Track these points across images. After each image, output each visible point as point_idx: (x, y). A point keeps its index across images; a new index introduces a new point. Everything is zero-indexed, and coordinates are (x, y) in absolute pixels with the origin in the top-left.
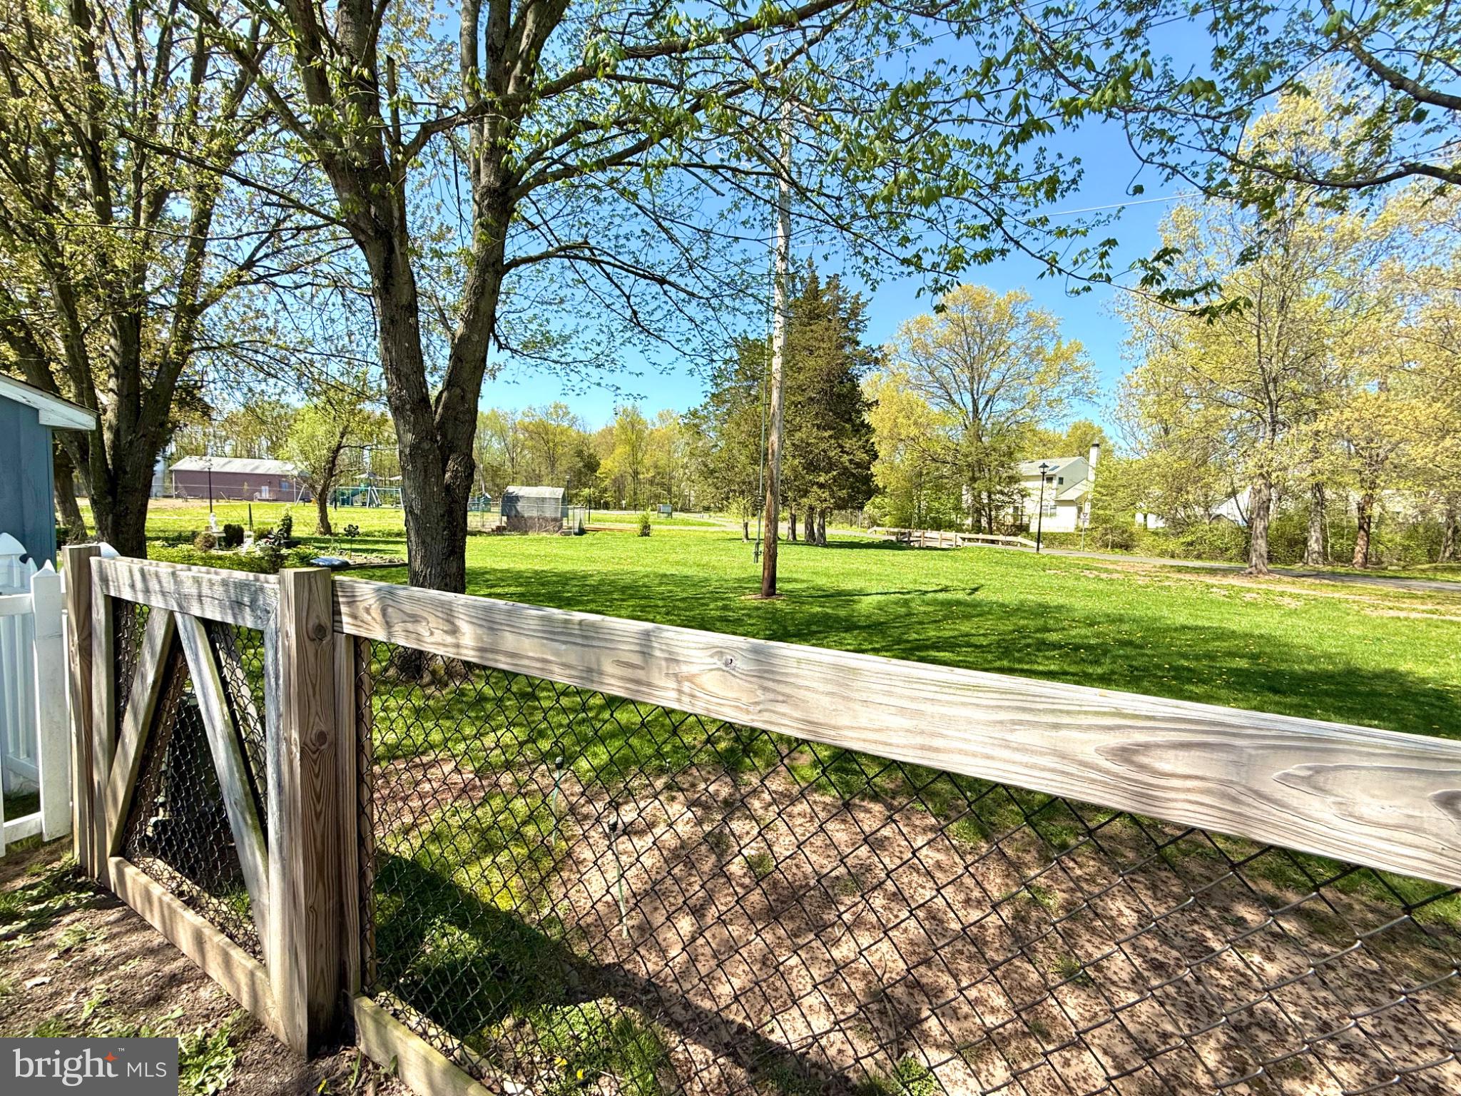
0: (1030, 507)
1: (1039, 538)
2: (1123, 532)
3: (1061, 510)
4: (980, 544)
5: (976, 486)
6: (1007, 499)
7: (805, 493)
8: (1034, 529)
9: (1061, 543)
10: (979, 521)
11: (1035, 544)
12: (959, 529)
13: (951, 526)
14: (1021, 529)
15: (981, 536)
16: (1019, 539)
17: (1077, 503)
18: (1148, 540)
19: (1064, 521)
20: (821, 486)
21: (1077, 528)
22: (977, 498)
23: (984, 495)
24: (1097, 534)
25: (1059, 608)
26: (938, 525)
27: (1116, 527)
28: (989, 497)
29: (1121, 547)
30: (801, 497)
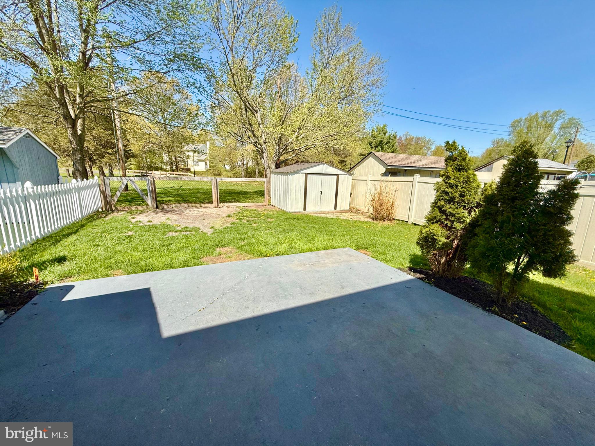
0: (190, 162)
1: (194, 173)
2: (218, 171)
3: (200, 163)
4: (175, 175)
5: (170, 154)
6: (182, 159)
7: (103, 157)
8: (192, 170)
9: (201, 175)
10: (173, 167)
11: (193, 175)
12: (166, 170)
13: (161, 169)
14: (188, 170)
15: (174, 173)
16: (188, 173)
17: (204, 161)
18: (225, 173)
19: (201, 167)
20: (110, 154)
21: (206, 169)
22: (170, 159)
23: (173, 158)
24: (211, 171)
25: (201, 188)
26: (157, 169)
27: (216, 169)
28: (175, 159)
29: (218, 175)
30: (101, 158)
